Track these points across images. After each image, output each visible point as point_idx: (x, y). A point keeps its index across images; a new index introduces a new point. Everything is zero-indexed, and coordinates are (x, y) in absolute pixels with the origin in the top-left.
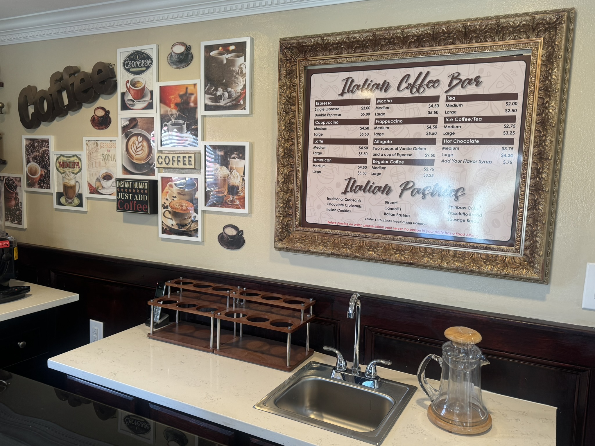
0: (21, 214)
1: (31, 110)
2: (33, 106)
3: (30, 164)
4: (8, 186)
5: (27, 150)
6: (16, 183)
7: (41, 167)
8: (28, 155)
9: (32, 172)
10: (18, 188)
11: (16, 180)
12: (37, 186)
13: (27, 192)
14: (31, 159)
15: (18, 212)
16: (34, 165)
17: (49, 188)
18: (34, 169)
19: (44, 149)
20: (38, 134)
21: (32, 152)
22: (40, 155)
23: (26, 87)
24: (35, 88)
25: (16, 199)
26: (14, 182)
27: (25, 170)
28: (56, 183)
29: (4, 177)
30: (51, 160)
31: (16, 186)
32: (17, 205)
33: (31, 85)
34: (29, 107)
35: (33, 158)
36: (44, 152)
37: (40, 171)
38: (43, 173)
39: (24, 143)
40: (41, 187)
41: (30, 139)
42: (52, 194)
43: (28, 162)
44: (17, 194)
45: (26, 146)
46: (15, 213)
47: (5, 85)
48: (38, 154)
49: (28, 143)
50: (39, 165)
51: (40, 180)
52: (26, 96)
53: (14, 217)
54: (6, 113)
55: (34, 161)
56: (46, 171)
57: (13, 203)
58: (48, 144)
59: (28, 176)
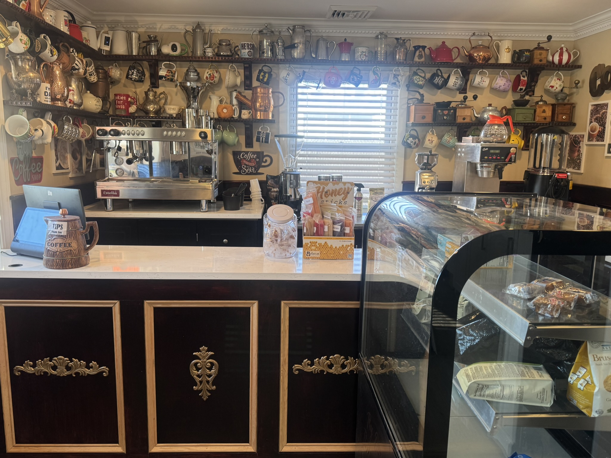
0: (580, 162)
1: (598, 82)
2: (600, 79)
3: (592, 124)
4: (574, 142)
5: (591, 114)
6: (581, 139)
7: (600, 126)
8: (591, 117)
9: (593, 130)
10: (581, 142)
11: (580, 137)
12: (595, 140)
13: (587, 145)
14: (593, 121)
15: (578, 161)
16: (595, 124)
17: (603, 141)
18: (594, 127)
19: (604, 111)
20: (600, 101)
21: (595, 115)
22: (600, 116)
23: (597, 65)
24: (604, 65)
25: (579, 151)
26: (579, 139)
27: (588, 128)
28: (609, 137)
29: (572, 135)
30: (607, 120)
31: (580, 141)
32: (579, 155)
33: (601, 63)
34: (598, 81)
35: (595, 119)
36: (603, 113)
37: (598, 128)
38: (600, 130)
39: (590, 108)
40: (598, 141)
41: (594, 105)
42: (604, 145)
43: (591, 122)
44: (580, 147)
45: (592, 110)
46: (576, 162)
47: (583, 67)
48: (599, 115)
49: (593, 108)
50: (599, 124)
51: (597, 135)
52: (596, 73)
53: (575, 165)
54: (580, 87)
55: (595, 122)
56: (603, 128)
57: (576, 154)
58: (607, 107)
59: (589, 133)
